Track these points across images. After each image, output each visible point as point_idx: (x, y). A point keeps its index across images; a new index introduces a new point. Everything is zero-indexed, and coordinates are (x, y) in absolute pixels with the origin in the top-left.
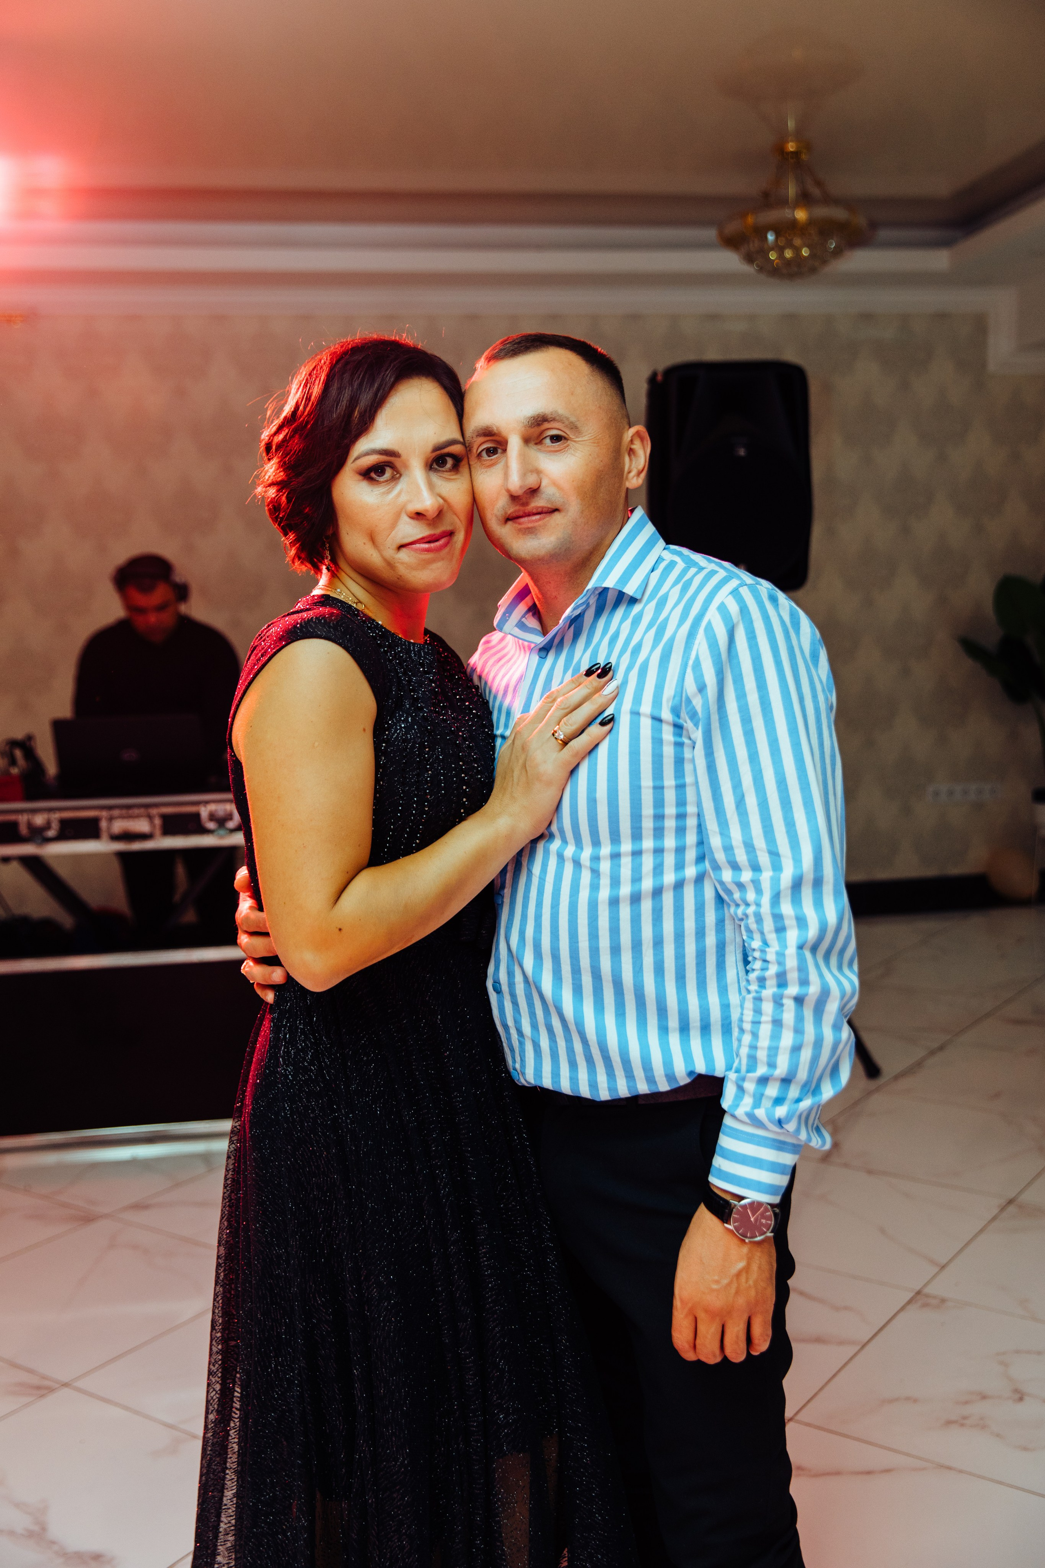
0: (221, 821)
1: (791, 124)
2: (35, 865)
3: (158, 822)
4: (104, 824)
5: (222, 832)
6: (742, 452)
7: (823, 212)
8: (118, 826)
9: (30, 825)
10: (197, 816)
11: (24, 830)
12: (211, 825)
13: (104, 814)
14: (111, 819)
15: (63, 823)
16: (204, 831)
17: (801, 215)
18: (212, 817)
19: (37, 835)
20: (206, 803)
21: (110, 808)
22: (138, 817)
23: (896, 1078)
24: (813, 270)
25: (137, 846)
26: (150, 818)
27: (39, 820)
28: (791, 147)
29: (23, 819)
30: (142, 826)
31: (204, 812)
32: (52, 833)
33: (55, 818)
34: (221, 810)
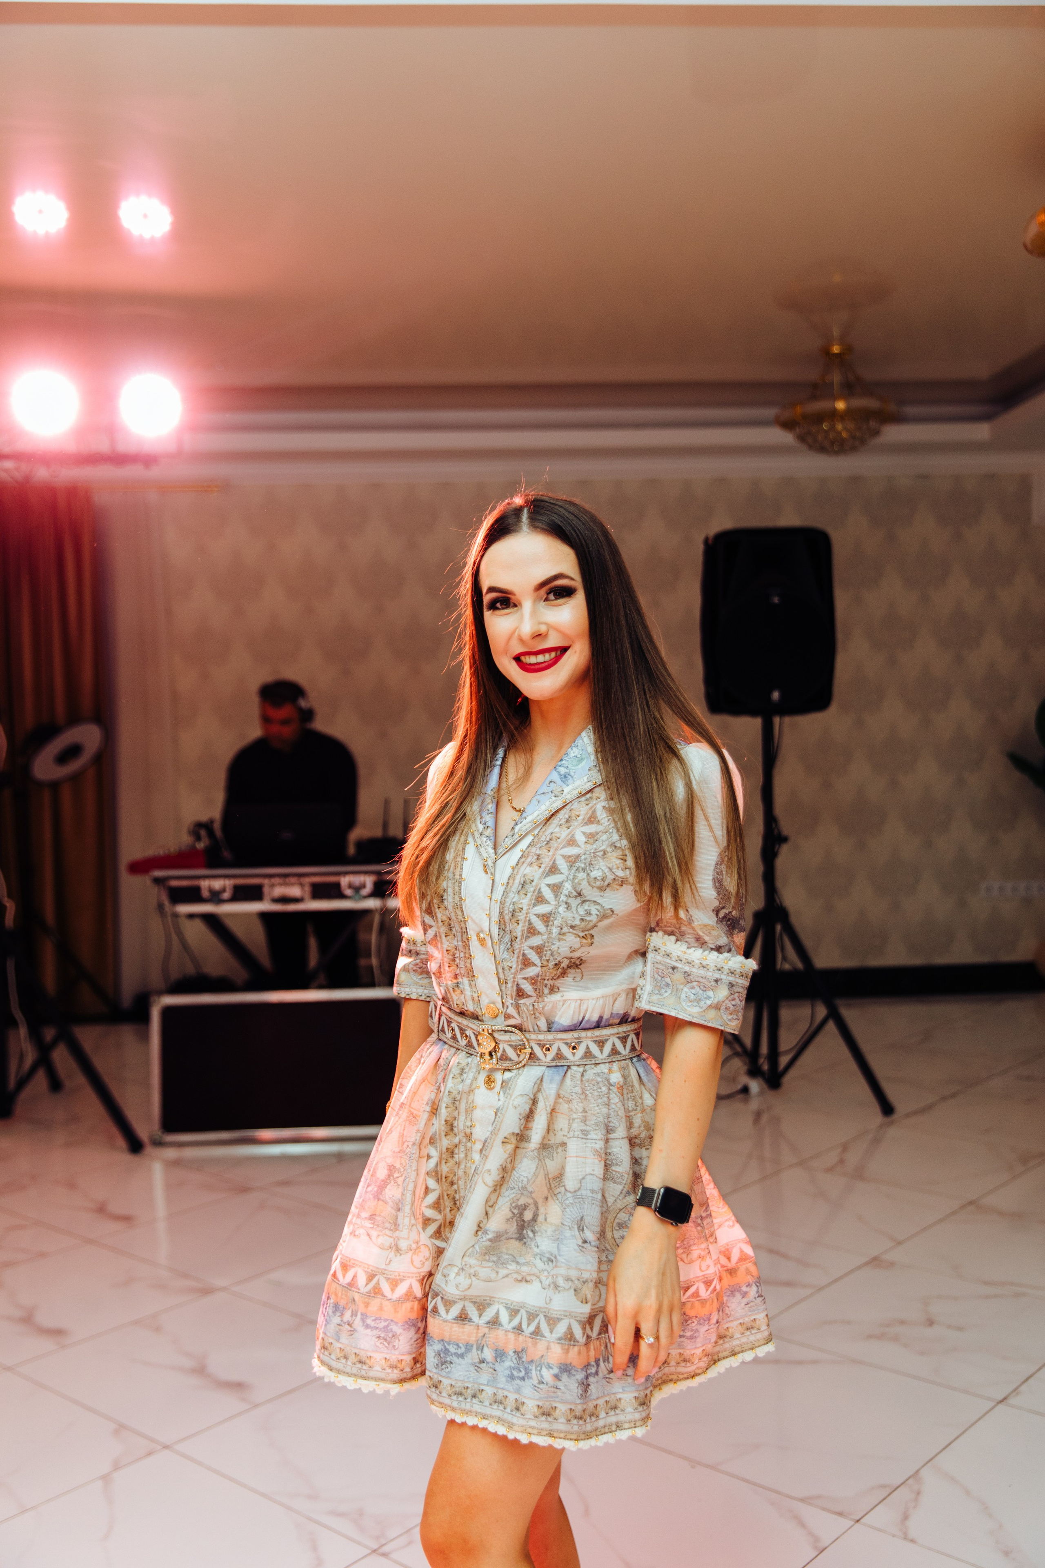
0: (357, 889)
1: (836, 332)
2: (211, 920)
3: (308, 889)
4: (266, 890)
5: (357, 897)
6: (776, 600)
7: (860, 402)
8: (278, 891)
9: (210, 889)
10: (337, 885)
11: (205, 894)
12: (348, 892)
13: (266, 882)
14: (273, 886)
15: (236, 888)
16: (341, 896)
17: (841, 405)
18: (350, 886)
19: (215, 897)
20: (346, 874)
21: (271, 876)
22: (292, 884)
23: (908, 1115)
24: (854, 449)
25: (292, 907)
26: (302, 885)
27: (217, 884)
28: (836, 349)
29: (205, 884)
30: (295, 891)
31: (344, 881)
32: (226, 895)
33: (229, 883)
34: (357, 880)
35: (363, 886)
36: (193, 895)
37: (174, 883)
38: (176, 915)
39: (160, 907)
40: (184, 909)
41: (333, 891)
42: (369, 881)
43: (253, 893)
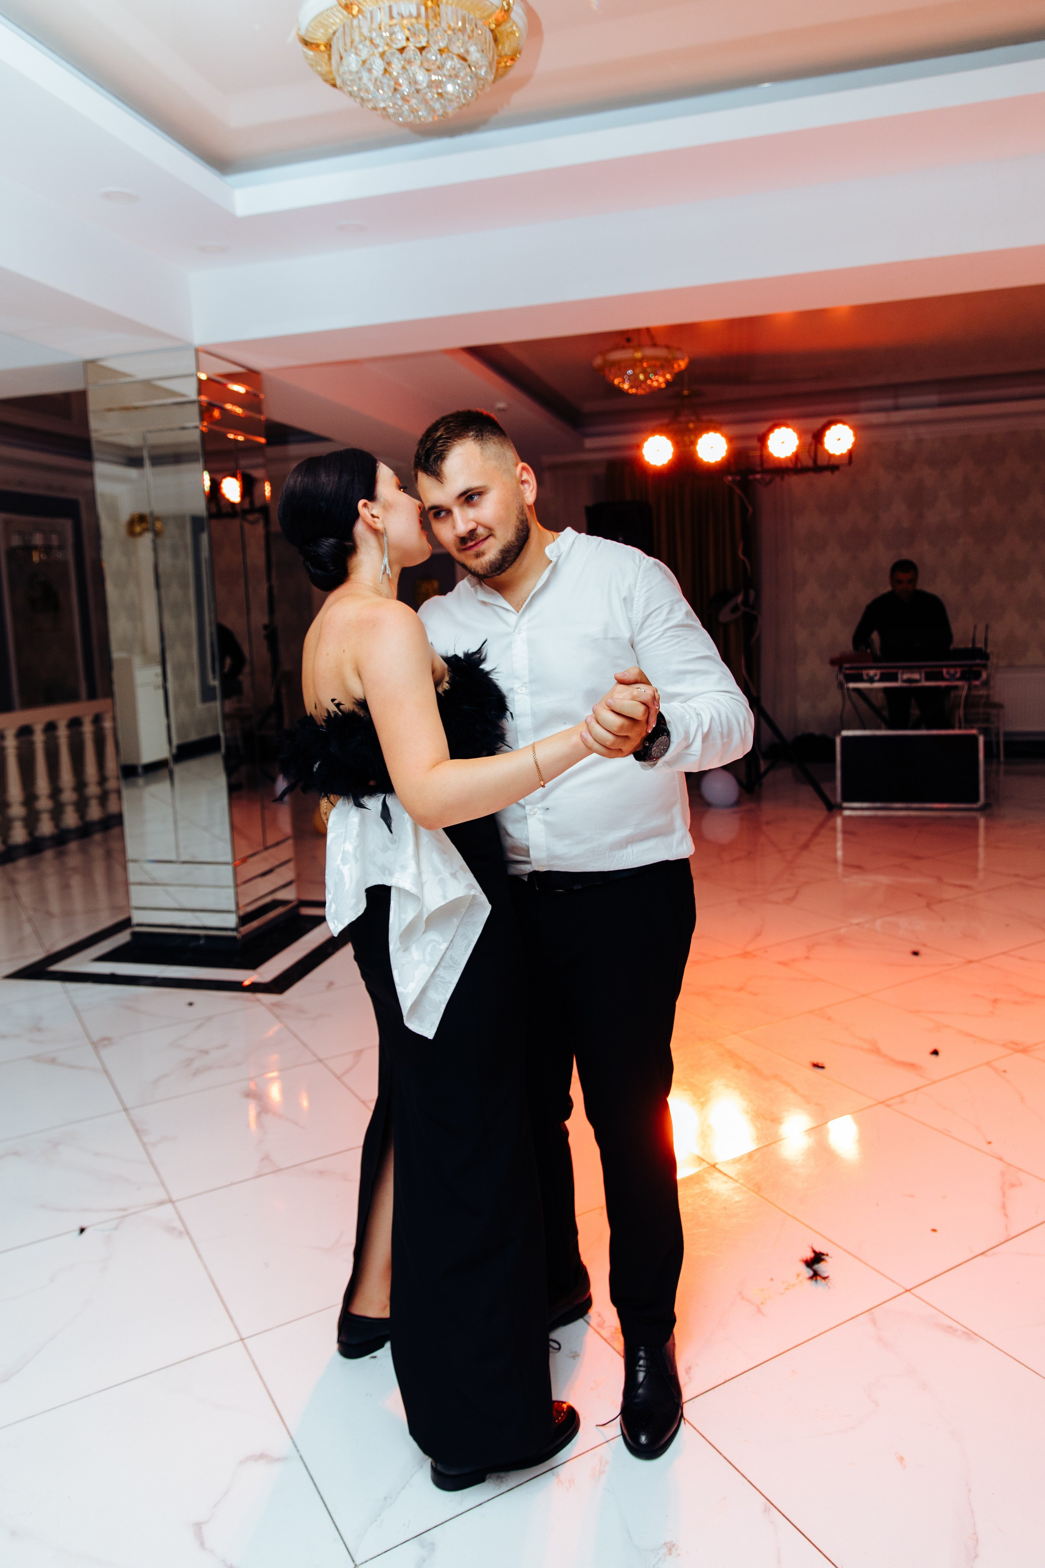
0: (952, 675)
3: (923, 675)
4: (899, 676)
8: (906, 676)
9: (867, 675)
10: (942, 673)
11: (865, 677)
12: (946, 676)
13: (900, 671)
14: (902, 673)
15: (882, 675)
16: (942, 679)
18: (948, 673)
19: (871, 680)
20: (947, 666)
25: (914, 685)
26: (920, 674)
27: (872, 672)
29: (865, 672)
30: (916, 676)
31: (945, 671)
32: (877, 678)
33: (878, 672)
34: (952, 671)
35: (956, 673)
36: (859, 679)
37: (848, 672)
38: (848, 689)
39: (841, 686)
40: (852, 685)
41: (939, 677)
42: (959, 670)
43: (894, 678)
